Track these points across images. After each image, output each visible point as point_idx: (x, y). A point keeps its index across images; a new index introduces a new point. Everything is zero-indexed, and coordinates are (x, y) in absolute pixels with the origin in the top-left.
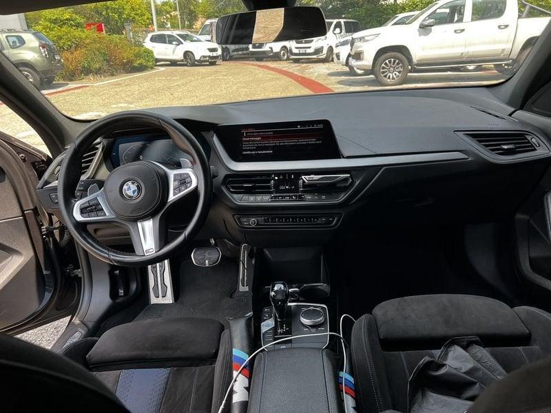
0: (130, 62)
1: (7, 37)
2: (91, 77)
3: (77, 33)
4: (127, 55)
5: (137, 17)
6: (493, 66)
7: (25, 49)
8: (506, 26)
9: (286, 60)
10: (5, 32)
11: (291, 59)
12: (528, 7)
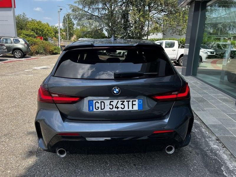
0: (52, 51)
1: (13, 39)
2: (38, 55)
3: (35, 40)
4: (52, 48)
5: (49, 34)
6: (173, 62)
7: (19, 44)
8: (175, 50)
9: (108, 55)
10: (13, 38)
11: (110, 55)
12: (181, 45)
